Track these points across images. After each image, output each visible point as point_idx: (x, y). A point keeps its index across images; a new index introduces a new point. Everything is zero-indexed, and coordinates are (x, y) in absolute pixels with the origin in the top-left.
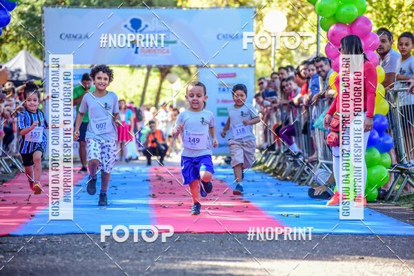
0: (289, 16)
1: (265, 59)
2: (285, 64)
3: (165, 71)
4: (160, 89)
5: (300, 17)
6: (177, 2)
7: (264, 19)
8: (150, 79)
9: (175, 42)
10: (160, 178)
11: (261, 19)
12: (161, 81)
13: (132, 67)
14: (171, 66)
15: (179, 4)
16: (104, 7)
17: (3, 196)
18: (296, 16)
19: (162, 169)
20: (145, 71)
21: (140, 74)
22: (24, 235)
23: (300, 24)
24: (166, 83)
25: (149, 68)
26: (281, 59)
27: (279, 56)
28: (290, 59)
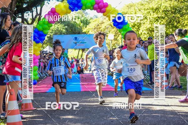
0: (114, 36)
1: (109, 46)
2: (114, 48)
3: (83, 50)
4: (82, 54)
5: (117, 36)
6: (86, 33)
7: (108, 36)
8: (80, 52)
9: (86, 43)
10: (83, 77)
11: (107, 36)
12: (82, 52)
13: (75, 49)
14: (85, 49)
15: (87, 33)
16: (68, 34)
17: (44, 82)
18: (116, 36)
19: (83, 75)
20: (78, 50)
21: (77, 51)
22: (49, 92)
23: (117, 38)
24: (84, 53)
25: (79, 49)
26: (113, 46)
27: (112, 46)
28: (115, 46)
